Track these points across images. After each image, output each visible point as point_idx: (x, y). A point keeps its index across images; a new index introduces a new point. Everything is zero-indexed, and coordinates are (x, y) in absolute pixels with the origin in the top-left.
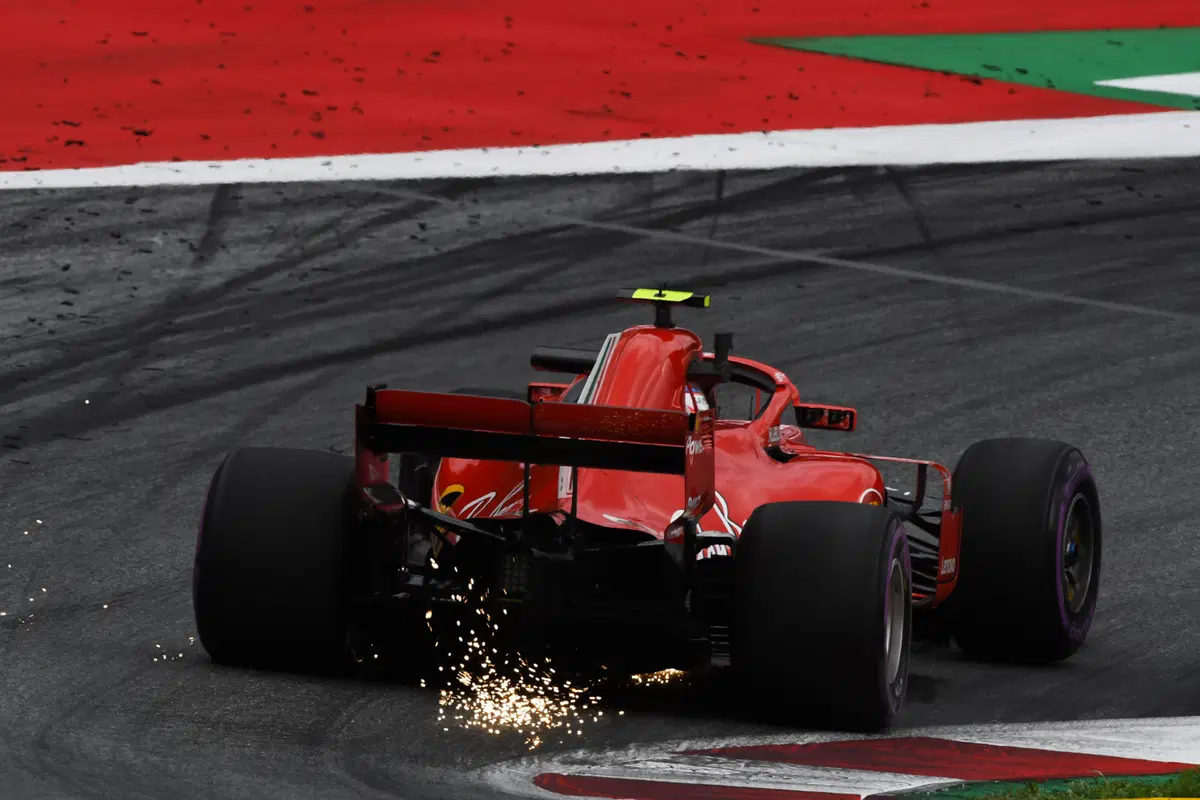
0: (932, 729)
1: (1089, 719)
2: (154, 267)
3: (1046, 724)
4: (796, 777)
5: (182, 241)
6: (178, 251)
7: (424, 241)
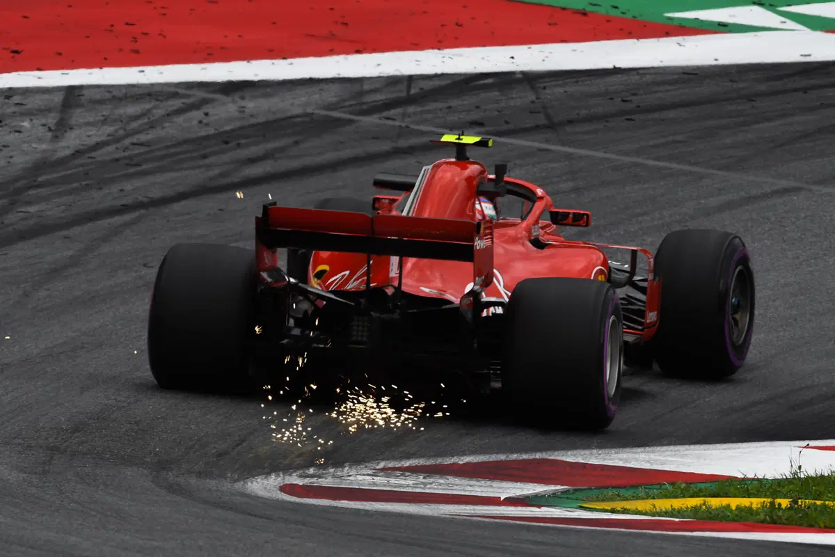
0: (550, 453)
1: (658, 446)
2: (24, 142)
3: (628, 450)
4: (457, 485)
5: (44, 125)
6: (41, 131)
7: (207, 125)
